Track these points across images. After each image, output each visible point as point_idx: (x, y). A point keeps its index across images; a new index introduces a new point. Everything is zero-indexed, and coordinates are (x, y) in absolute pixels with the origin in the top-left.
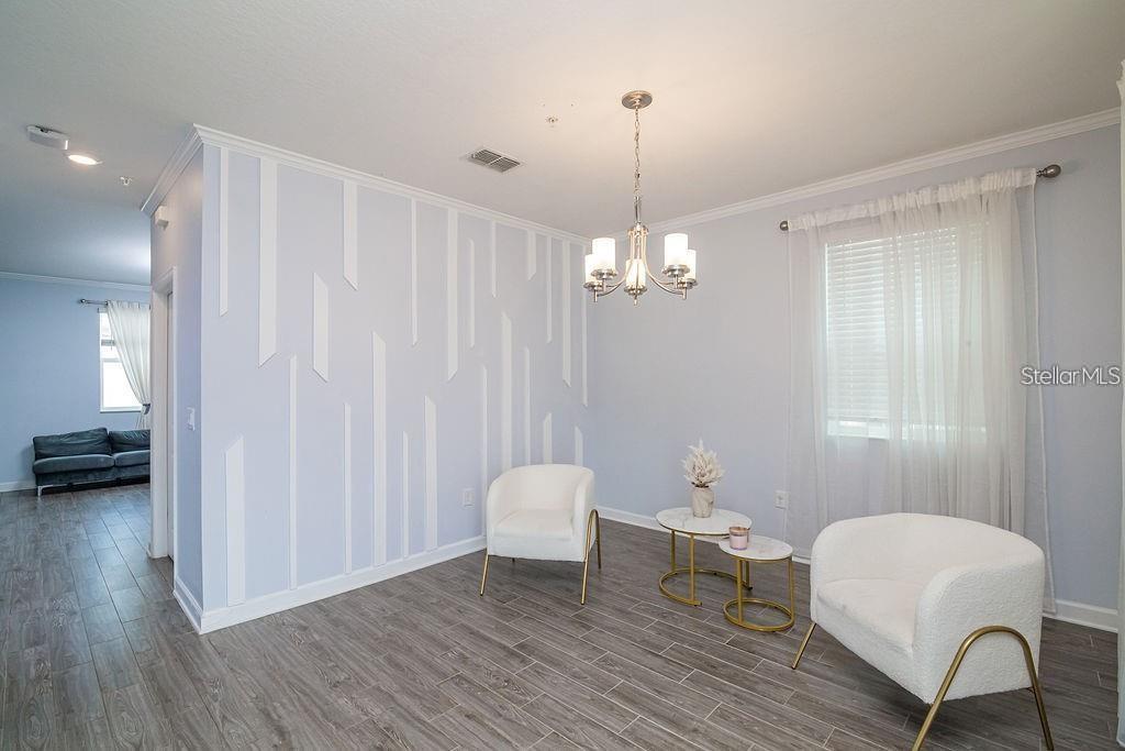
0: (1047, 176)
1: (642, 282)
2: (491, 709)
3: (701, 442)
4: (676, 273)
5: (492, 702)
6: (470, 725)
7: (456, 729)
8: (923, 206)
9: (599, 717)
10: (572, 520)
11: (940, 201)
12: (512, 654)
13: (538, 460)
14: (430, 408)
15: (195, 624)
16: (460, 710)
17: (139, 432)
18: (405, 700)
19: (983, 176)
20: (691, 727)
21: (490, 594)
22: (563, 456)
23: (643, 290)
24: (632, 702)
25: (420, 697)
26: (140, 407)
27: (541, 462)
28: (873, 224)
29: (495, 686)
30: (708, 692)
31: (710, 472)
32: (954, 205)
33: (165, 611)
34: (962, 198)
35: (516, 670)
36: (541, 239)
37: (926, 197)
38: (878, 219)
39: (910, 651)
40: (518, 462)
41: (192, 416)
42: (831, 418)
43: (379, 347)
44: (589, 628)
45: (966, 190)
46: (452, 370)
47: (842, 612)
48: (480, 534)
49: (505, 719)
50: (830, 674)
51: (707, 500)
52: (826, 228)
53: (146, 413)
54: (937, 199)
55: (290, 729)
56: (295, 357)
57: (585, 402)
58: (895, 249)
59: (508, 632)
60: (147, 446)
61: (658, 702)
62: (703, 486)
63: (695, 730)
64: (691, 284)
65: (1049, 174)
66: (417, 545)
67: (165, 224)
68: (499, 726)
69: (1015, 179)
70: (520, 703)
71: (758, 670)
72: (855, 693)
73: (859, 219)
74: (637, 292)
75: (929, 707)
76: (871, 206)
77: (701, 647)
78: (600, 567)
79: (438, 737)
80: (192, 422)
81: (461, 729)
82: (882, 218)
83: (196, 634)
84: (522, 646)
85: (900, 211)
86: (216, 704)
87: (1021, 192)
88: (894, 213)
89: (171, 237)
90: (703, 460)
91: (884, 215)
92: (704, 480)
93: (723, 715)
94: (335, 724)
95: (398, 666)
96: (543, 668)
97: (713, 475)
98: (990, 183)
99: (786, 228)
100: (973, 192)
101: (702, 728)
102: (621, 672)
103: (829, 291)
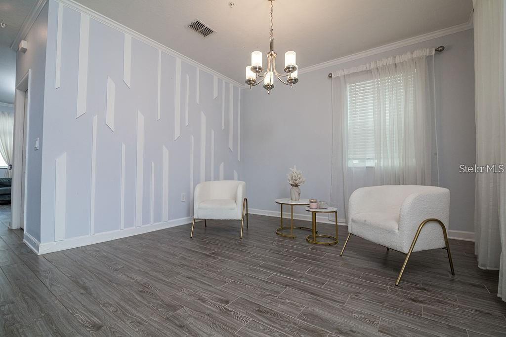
0: (439, 51)
1: (272, 83)
2: (200, 275)
3: (295, 166)
4: (291, 69)
5: (200, 272)
6: (190, 281)
7: (182, 282)
8: (389, 64)
9: (254, 275)
10: (236, 202)
11: (397, 62)
12: (208, 256)
13: (217, 178)
14: (166, 152)
15: (35, 251)
16: (184, 276)
17: (5, 179)
18: (155, 274)
19: (414, 51)
20: (298, 276)
21: (195, 237)
22: (228, 177)
23: (272, 86)
24: (269, 269)
25: (162, 272)
26: (6, 166)
27: (218, 180)
28: (368, 73)
29: (200, 267)
30: (304, 264)
31: (300, 178)
32: (402, 64)
33: (18, 247)
34: (405, 60)
35: (211, 261)
36: (220, 81)
37: (390, 61)
38: (370, 71)
39: (397, 231)
40: (208, 179)
41: (37, 143)
42: (350, 159)
43: (141, 119)
44: (245, 246)
45: (407, 57)
46: (177, 134)
47: (364, 223)
48: (189, 216)
49: (208, 278)
50: (357, 257)
51: (298, 192)
52: (349, 75)
53: (10, 169)
54: (395, 61)
55: (91, 287)
56: (96, 116)
57: (239, 159)
58: (378, 84)
59: (206, 249)
60: (10, 186)
61: (283, 269)
62: (296, 186)
63: (301, 277)
64: (296, 80)
65: (440, 50)
66: (158, 218)
67: (24, 50)
68: (205, 280)
69: (427, 52)
70: (215, 272)
71: (325, 257)
72: (370, 262)
73: (362, 71)
74: (269, 87)
75: (406, 255)
76: (368, 65)
77: (299, 251)
78: (247, 227)
79: (173, 286)
80: (37, 145)
81: (185, 282)
82: (372, 70)
83: (36, 255)
84: (213, 253)
85: (380, 67)
86: (47, 280)
87: (429, 58)
88: (377, 68)
89: (28, 58)
90: (297, 174)
91: (373, 69)
92: (297, 182)
93: (312, 271)
94: (116, 284)
95: (150, 262)
96: (225, 260)
97: (301, 180)
98: (417, 54)
99: (331, 77)
100: (410, 57)
101: (304, 276)
102: (262, 260)
103: (349, 104)
